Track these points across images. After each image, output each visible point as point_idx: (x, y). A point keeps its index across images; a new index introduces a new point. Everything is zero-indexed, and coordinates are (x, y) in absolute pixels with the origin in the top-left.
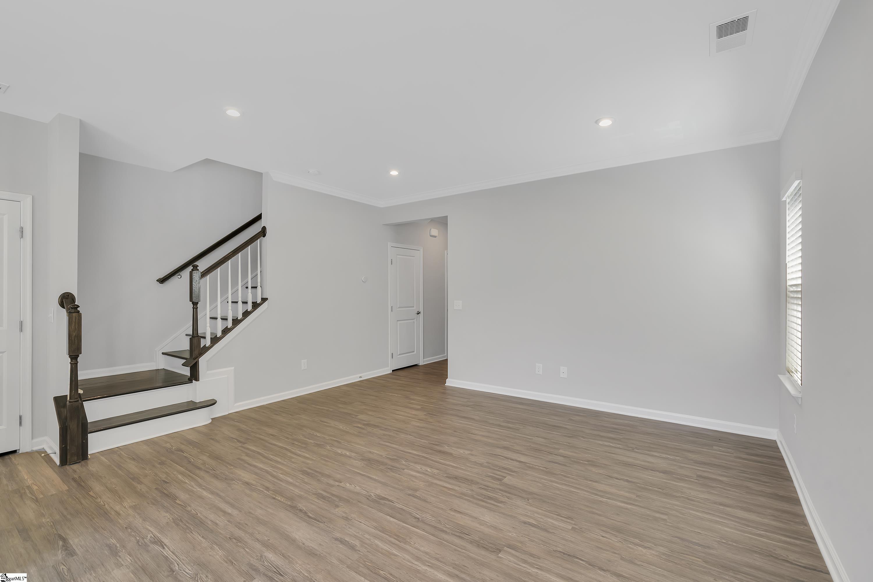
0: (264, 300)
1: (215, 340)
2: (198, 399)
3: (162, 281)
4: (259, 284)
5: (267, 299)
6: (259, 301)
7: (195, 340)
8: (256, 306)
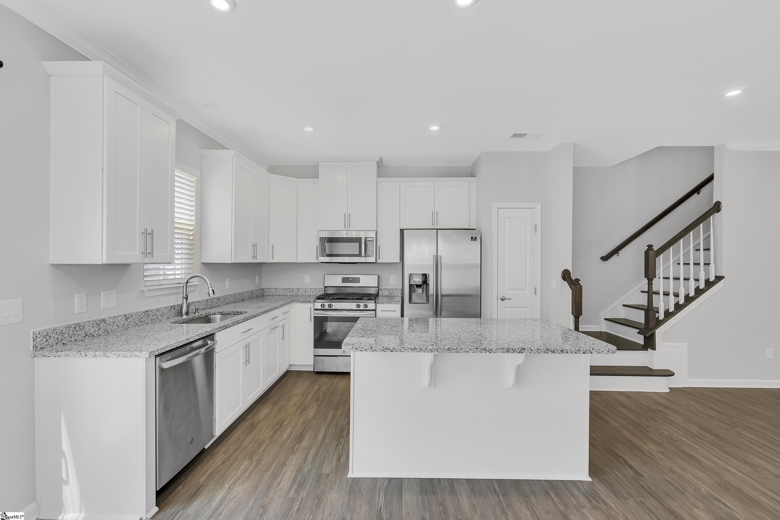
0: (719, 278)
1: (668, 315)
2: (655, 366)
3: (605, 258)
4: (712, 262)
5: (723, 277)
6: (712, 279)
7: (651, 313)
8: (709, 284)
